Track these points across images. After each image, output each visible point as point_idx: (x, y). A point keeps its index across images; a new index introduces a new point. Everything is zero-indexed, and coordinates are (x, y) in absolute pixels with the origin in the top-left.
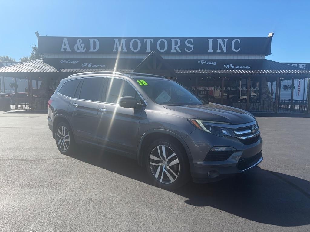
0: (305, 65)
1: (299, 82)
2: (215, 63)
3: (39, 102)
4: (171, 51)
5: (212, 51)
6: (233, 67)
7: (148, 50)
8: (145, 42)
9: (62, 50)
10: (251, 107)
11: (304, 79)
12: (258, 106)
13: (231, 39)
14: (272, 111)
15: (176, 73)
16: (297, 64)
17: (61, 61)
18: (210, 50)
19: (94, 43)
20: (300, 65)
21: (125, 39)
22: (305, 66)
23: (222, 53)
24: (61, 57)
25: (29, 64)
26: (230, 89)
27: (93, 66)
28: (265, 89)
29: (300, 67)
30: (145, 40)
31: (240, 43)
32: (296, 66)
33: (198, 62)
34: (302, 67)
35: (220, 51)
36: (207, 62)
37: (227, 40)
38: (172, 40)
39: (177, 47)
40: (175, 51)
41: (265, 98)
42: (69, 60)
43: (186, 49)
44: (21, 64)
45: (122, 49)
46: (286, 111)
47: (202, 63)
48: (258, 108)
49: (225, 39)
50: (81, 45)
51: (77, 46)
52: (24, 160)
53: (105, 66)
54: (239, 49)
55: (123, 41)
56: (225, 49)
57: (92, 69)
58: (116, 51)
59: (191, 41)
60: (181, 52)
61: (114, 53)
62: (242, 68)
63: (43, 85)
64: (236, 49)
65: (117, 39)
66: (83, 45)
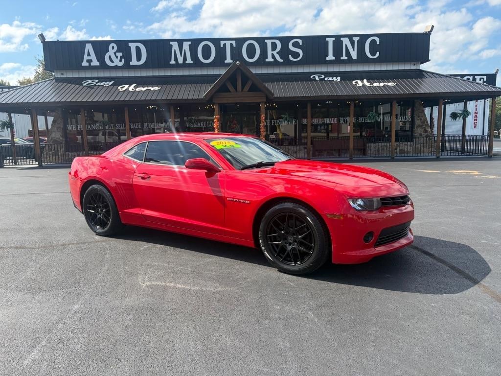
0: (485, 77)
1: (476, 106)
2: (339, 79)
3: (50, 153)
4: (267, 60)
5: (334, 58)
6: (368, 84)
7: (229, 60)
8: (222, 46)
9: (85, 64)
10: (398, 150)
11: (483, 100)
12: (409, 147)
13: (363, 38)
14: (432, 155)
15: (275, 96)
16: (472, 77)
17: (83, 83)
18: (330, 57)
19: (138, 49)
20: (478, 78)
21: (190, 43)
22: (485, 80)
23: (350, 61)
24: (84, 76)
25: (30, 89)
26: (365, 121)
27: (137, 90)
28: (421, 119)
29: (478, 81)
30: (222, 43)
31: (378, 43)
32: (471, 80)
33: (311, 77)
34: (480, 80)
35: (346, 58)
36: (325, 78)
37: (358, 38)
38: (266, 41)
39: (275, 53)
40: (272, 60)
41: (421, 135)
42: (97, 81)
43: (290, 56)
44: (16, 89)
45: (185, 59)
46: (454, 154)
47: (317, 79)
48: (409, 150)
49: (354, 38)
50: (115, 53)
51: (110, 56)
52: (23, 248)
53: (157, 88)
54: (378, 53)
55: (186, 46)
56: (354, 56)
57: (135, 94)
58: (174, 62)
59: (298, 43)
60: (282, 61)
61: (172, 66)
62: (382, 84)
63: (56, 124)
64: (373, 54)
65: (176, 43)
66: (119, 55)
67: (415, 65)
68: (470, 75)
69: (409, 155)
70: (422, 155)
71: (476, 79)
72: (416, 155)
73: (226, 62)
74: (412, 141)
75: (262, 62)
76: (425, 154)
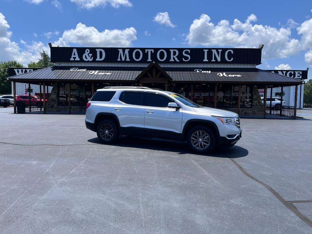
0: (301, 72)
2: (210, 72)
4: (170, 60)
5: (207, 61)
6: (226, 75)
7: (149, 60)
8: (146, 52)
9: (72, 59)
10: (243, 112)
12: (250, 111)
13: (224, 50)
15: (174, 80)
17: (70, 69)
18: (206, 60)
19: (101, 52)
20: (297, 72)
21: (129, 50)
22: (301, 74)
23: (217, 62)
24: (71, 66)
25: (42, 72)
26: (224, 95)
27: (99, 74)
28: (256, 96)
29: (297, 75)
30: (146, 50)
31: (232, 53)
32: (293, 73)
33: (195, 70)
35: (215, 61)
36: (202, 71)
37: (221, 50)
38: (170, 50)
39: (175, 57)
40: (174, 61)
41: (256, 104)
43: (183, 59)
45: (126, 58)
47: (198, 71)
48: (250, 113)
49: (219, 50)
50: (88, 54)
51: (85, 56)
53: (110, 74)
54: (232, 59)
55: (127, 52)
56: (219, 59)
57: (98, 76)
58: (120, 60)
59: (188, 52)
60: (179, 61)
61: (119, 62)
62: (233, 76)
63: (54, 90)
64: (230, 59)
65: (122, 50)
66: (91, 55)
67: (253, 65)
68: (292, 71)
69: (249, 115)
70: (257, 115)
71: (295, 73)
72: (254, 116)
73: (148, 61)
74: (251, 107)
75: (168, 61)
76: (259, 115)
